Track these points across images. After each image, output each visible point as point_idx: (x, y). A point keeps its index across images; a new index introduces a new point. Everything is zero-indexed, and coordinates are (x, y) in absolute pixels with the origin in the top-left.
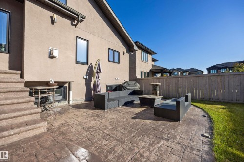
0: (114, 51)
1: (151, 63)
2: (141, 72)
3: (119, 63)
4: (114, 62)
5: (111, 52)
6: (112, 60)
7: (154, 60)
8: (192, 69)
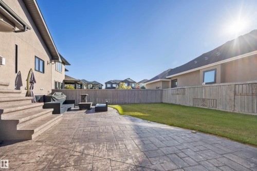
0: (40, 59)
1: (64, 73)
2: (56, 83)
3: (43, 72)
4: (39, 71)
5: (37, 60)
6: (38, 70)
7: (66, 70)
8: (95, 82)
